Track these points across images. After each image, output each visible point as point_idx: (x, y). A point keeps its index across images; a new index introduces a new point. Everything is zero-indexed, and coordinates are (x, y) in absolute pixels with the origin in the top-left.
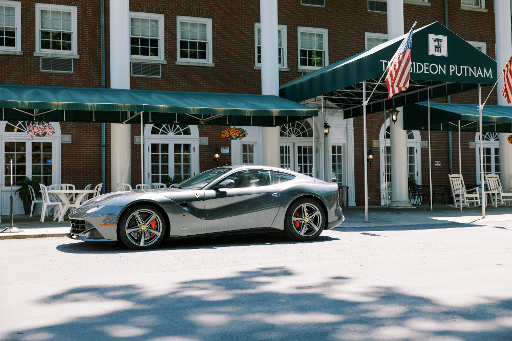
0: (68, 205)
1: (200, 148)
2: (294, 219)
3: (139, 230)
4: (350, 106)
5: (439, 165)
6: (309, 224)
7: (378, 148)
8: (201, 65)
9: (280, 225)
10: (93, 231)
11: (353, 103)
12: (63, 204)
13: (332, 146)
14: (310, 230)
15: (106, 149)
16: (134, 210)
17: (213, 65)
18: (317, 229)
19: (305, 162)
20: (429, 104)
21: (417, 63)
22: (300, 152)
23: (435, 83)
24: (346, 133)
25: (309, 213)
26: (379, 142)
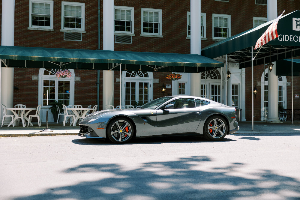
0: (78, 117)
1: (154, 85)
2: (209, 128)
3: (118, 132)
4: (243, 61)
5: (298, 97)
6: (218, 131)
7: (260, 87)
8: (155, 37)
9: (200, 131)
10: (93, 133)
11: (245, 59)
12: (75, 117)
13: (232, 85)
14: (219, 134)
15: (100, 85)
16: (116, 121)
17: (162, 37)
18: (223, 134)
19: (216, 94)
20: (292, 60)
21: (286, 35)
22: (212, 88)
23: (296, 47)
24: (240, 77)
25: (218, 124)
26: (261, 83)
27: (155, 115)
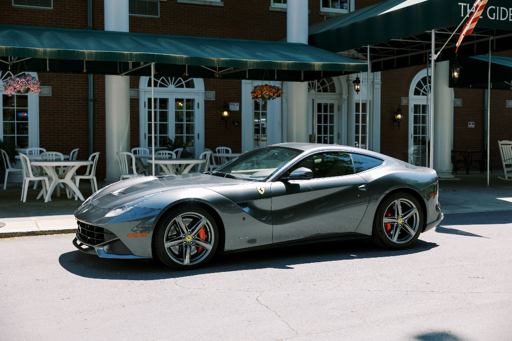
0: (56, 180)
1: (205, 104)
2: (385, 220)
3: (182, 243)
4: (380, 57)
5: (473, 126)
6: (404, 226)
7: (407, 107)
8: (208, 4)
9: (367, 229)
10: (116, 245)
11: (384, 54)
12: (50, 179)
13: (356, 103)
15: (94, 104)
16: (176, 215)
17: (222, 4)
18: (413, 233)
19: (326, 122)
20: (490, 58)
21: (502, 8)
22: (319, 110)
23: (499, 32)
24: (372, 88)
25: (403, 211)
26: (408, 99)
27: (269, 195)
